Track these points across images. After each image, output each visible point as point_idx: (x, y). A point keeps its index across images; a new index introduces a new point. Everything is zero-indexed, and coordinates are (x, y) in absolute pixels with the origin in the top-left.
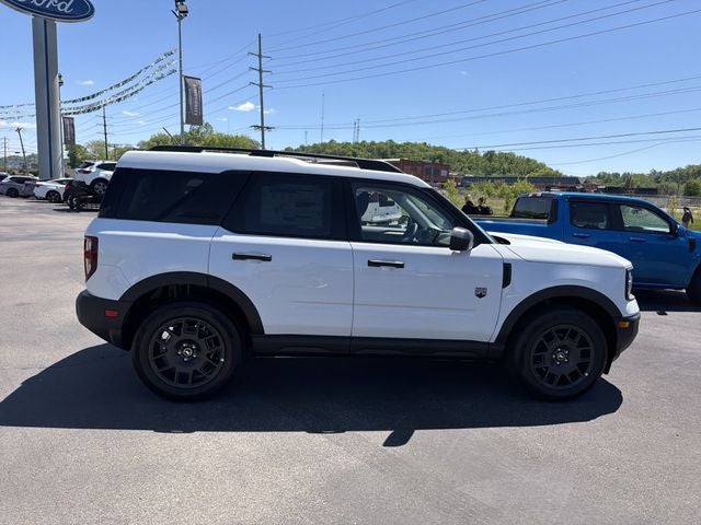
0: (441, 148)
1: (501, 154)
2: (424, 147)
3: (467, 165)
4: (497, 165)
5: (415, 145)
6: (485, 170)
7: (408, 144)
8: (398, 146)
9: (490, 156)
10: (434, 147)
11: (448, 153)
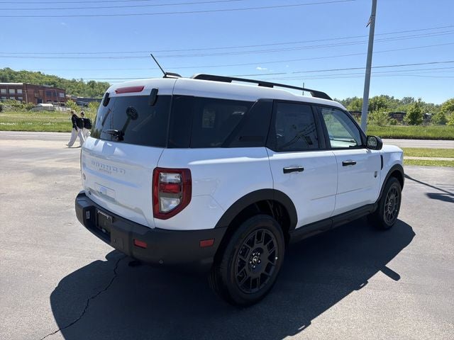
0: (53, 77)
1: (100, 83)
2: (39, 75)
3: (76, 90)
4: (98, 90)
5: (31, 73)
6: (90, 94)
7: (25, 72)
8: (16, 74)
9: (92, 84)
10: (48, 76)
11: (60, 80)
